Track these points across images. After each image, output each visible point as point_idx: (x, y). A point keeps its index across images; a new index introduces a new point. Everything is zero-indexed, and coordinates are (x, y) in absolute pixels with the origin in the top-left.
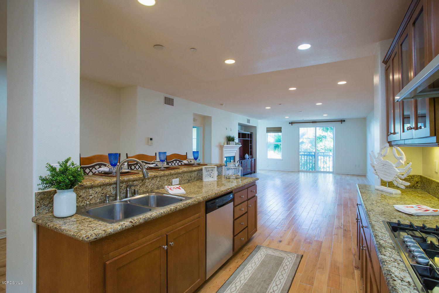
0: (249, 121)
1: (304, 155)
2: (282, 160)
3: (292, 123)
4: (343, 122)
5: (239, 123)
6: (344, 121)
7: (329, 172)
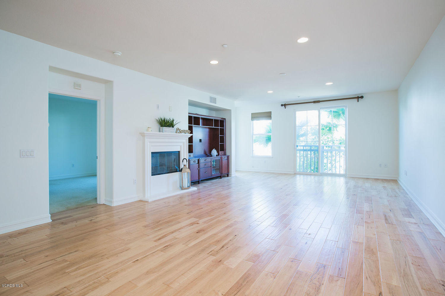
0: (213, 100)
1: (304, 150)
2: (273, 157)
3: (284, 105)
4: (360, 99)
5: (189, 100)
6: (362, 97)
7: (340, 175)
